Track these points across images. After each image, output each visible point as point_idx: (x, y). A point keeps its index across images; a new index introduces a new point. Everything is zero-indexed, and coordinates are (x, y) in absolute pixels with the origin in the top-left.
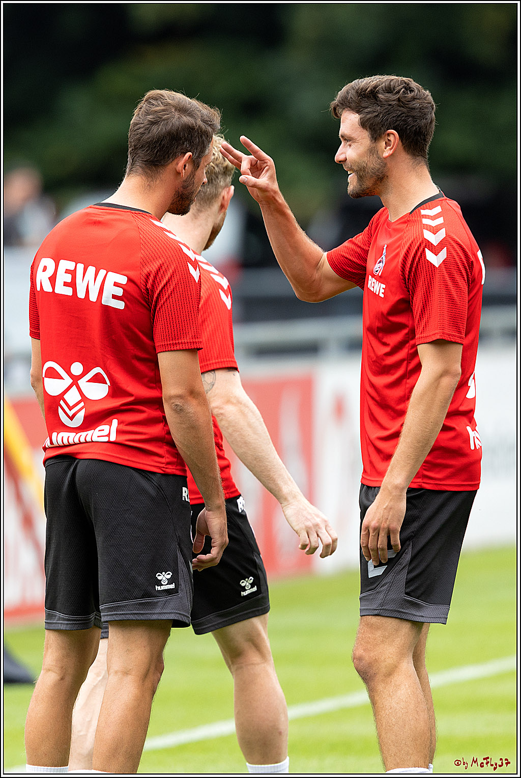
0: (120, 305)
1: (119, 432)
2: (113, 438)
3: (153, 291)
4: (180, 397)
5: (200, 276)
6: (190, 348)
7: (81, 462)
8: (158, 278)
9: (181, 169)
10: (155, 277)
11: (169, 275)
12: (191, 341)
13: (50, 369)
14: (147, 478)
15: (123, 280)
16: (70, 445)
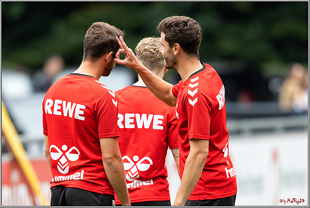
0: (83, 119)
1: (84, 175)
2: (82, 178)
3: (97, 112)
4: (110, 158)
5: (117, 104)
6: (114, 136)
7: (67, 189)
8: (99, 106)
9: (107, 59)
10: (98, 105)
11: (104, 104)
12: (114, 133)
13: (53, 148)
14: (97, 196)
15: (84, 107)
16: (63, 181)
